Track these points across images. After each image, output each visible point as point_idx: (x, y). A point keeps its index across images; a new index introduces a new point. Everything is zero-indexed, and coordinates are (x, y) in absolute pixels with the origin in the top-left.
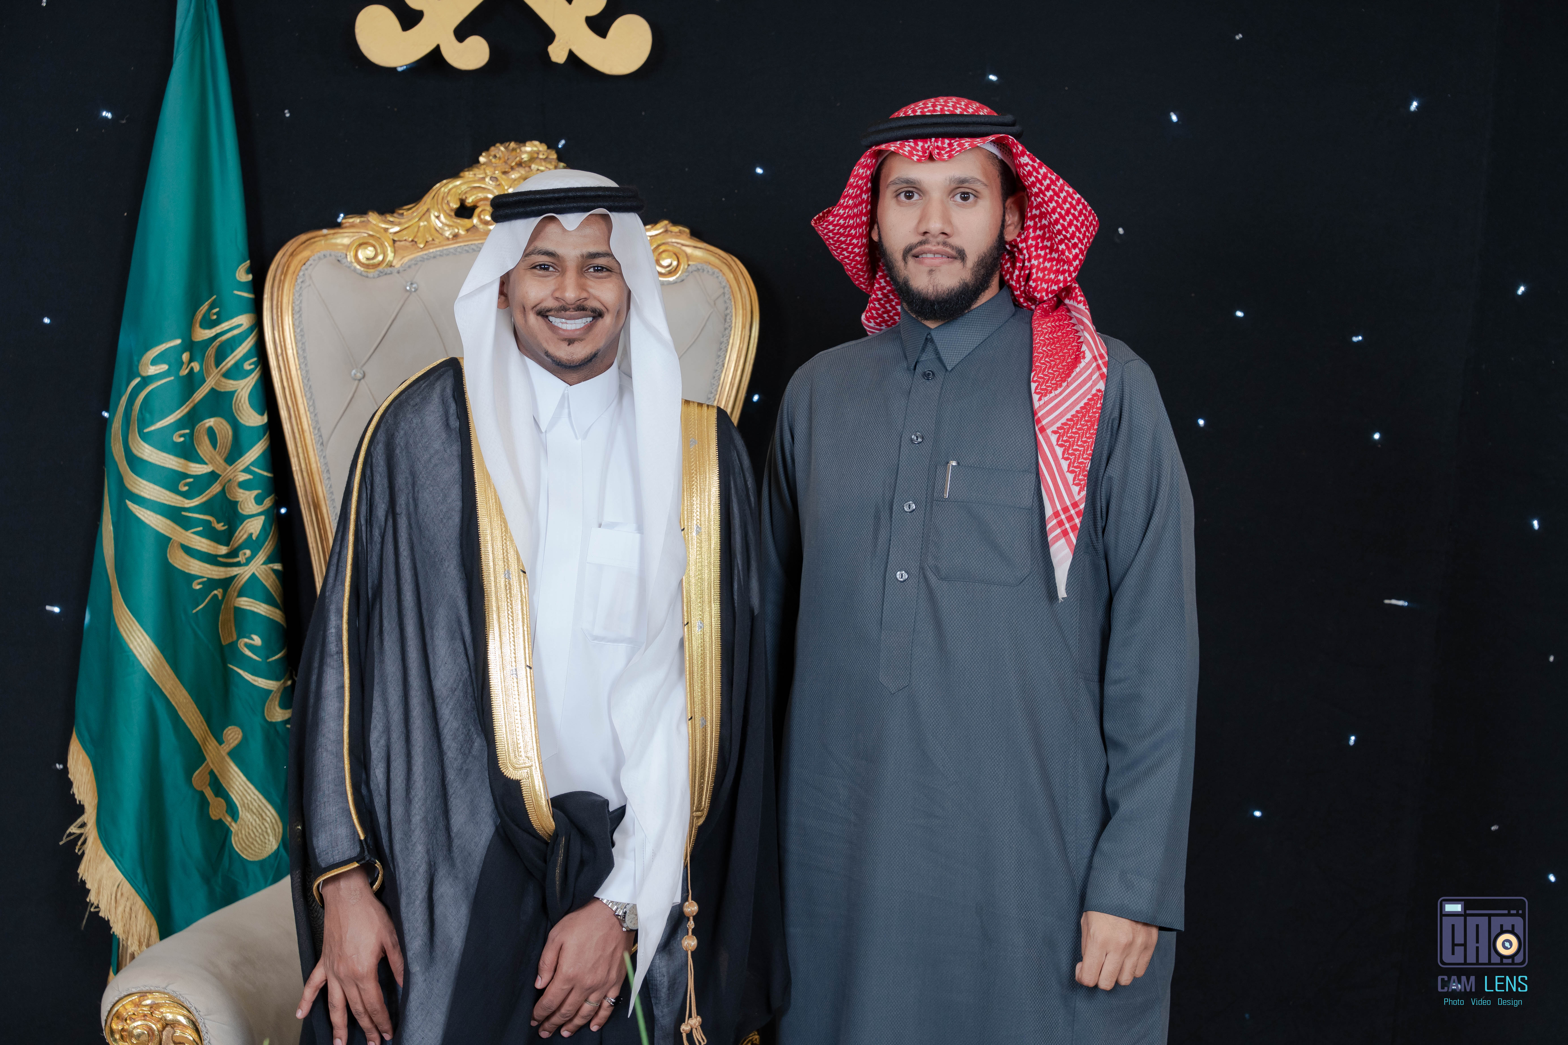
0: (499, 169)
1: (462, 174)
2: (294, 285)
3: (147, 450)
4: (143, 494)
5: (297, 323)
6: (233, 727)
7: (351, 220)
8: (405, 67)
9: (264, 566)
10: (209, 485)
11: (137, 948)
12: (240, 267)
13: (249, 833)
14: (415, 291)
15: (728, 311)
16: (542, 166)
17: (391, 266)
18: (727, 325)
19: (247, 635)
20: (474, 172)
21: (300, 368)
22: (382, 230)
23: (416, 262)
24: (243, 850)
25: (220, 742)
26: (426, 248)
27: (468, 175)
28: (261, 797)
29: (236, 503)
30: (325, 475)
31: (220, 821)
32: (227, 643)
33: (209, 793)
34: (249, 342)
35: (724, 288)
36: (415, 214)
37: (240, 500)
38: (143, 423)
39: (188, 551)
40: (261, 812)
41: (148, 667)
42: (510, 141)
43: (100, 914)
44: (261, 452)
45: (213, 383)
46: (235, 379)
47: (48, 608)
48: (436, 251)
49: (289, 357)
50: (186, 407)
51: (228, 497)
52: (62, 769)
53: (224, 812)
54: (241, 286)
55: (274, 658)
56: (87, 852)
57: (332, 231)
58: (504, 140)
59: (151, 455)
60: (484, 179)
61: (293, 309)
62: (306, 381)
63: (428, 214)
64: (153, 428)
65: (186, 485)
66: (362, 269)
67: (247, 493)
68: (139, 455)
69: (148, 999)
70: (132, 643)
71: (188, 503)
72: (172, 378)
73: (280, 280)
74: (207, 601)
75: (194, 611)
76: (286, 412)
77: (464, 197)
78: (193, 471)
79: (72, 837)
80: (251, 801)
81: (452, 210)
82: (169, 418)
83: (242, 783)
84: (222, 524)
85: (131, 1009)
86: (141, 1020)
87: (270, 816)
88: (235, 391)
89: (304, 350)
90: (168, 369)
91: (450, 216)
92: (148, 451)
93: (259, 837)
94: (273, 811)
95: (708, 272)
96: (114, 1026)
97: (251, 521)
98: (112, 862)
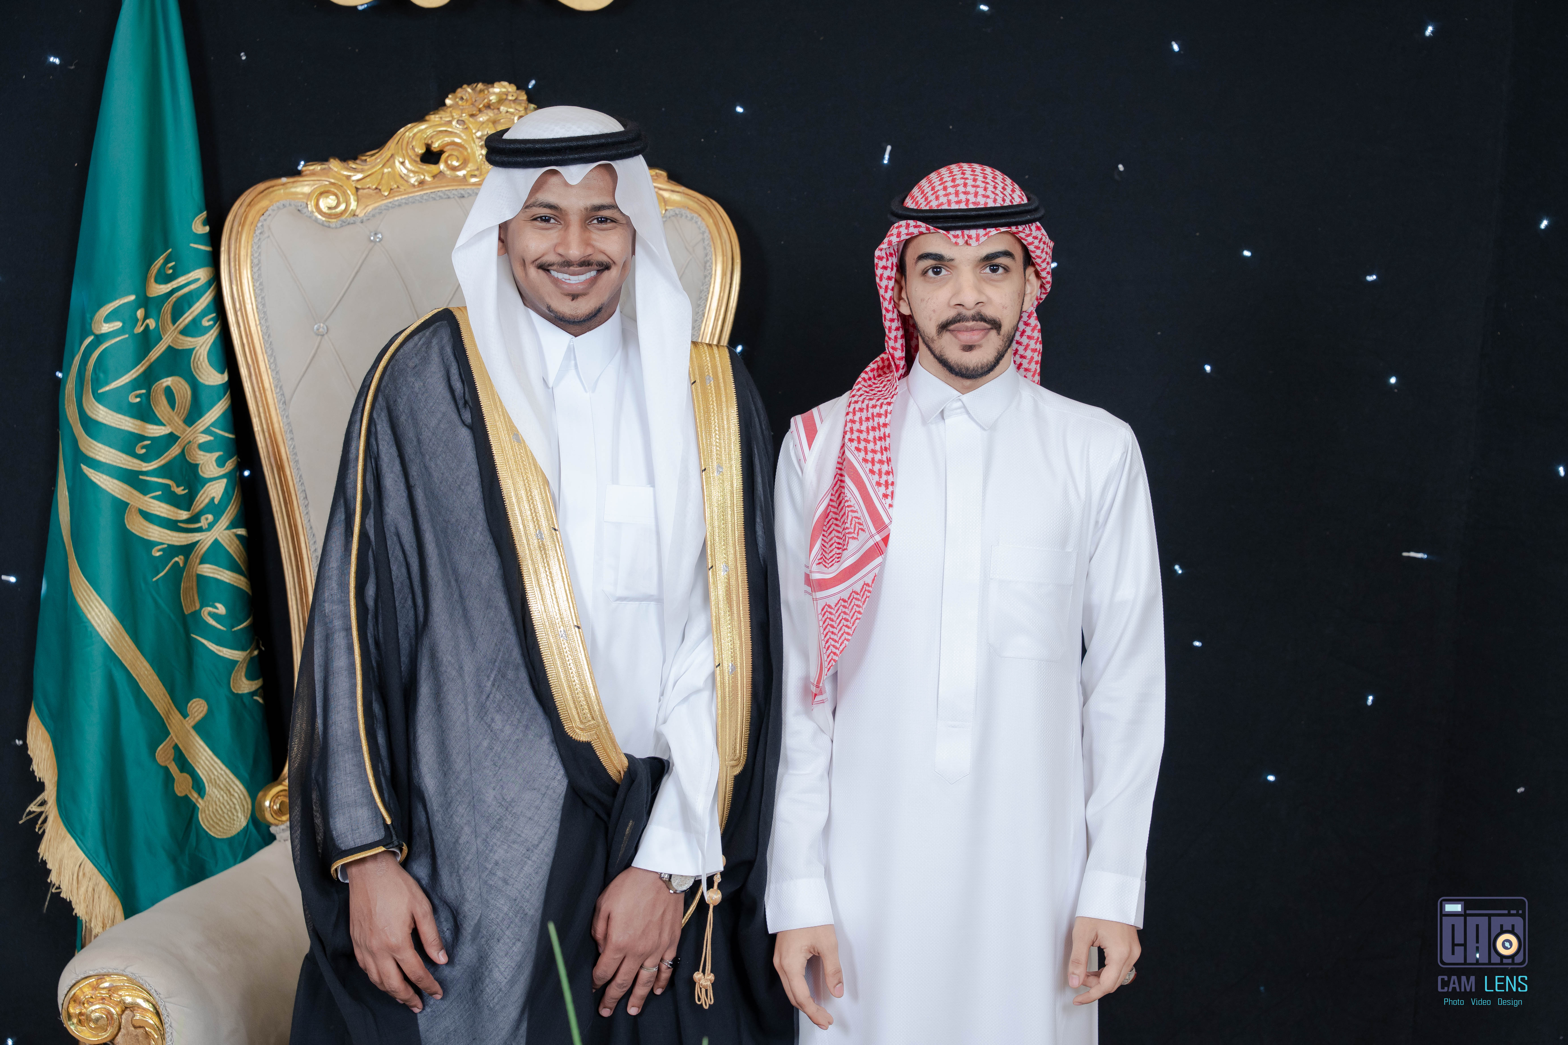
0: (466, 111)
1: (427, 118)
2: (253, 237)
3: (101, 412)
4: (98, 458)
5: (256, 276)
6: (198, 699)
7: (311, 168)
8: (366, 6)
9: (227, 532)
10: (168, 447)
11: (101, 929)
12: (196, 219)
13: (217, 810)
14: (379, 241)
15: (708, 258)
16: (511, 108)
17: (354, 215)
18: (707, 273)
19: (211, 603)
20: (440, 116)
21: (260, 323)
22: (344, 178)
23: (380, 211)
24: (211, 827)
25: (185, 715)
26: (391, 196)
27: (434, 118)
28: (228, 771)
29: (197, 465)
30: (289, 436)
31: (186, 796)
32: (189, 612)
33: (174, 769)
34: (207, 298)
35: (703, 233)
36: (379, 160)
37: (201, 462)
38: (97, 383)
39: (147, 516)
40: (229, 787)
41: (107, 638)
42: (477, 82)
43: (62, 895)
44: (222, 411)
45: (170, 341)
46: (192, 336)
47: (4, 577)
48: (402, 199)
49: (248, 312)
50: (142, 366)
51: (188, 459)
52: (21, 745)
53: (190, 788)
54: (198, 238)
55: (239, 627)
56: (47, 831)
57: (291, 180)
58: (471, 81)
59: (107, 416)
60: (450, 122)
61: (252, 262)
62: (266, 337)
63: (392, 160)
64: (107, 388)
65: (143, 447)
66: (324, 219)
67: (208, 455)
68: (94, 416)
69: (106, 981)
70: (90, 613)
71: (146, 467)
72: (127, 336)
73: (238, 232)
74: (167, 568)
75: (154, 579)
76: (246, 370)
77: (430, 142)
78: (150, 433)
79: (32, 816)
80: (218, 777)
81: (417, 155)
82: (123, 378)
83: (209, 758)
84: (183, 488)
85: (88, 992)
86: (99, 1003)
87: (239, 792)
88: (194, 349)
89: (264, 305)
90: (123, 326)
91: (415, 161)
92: (103, 413)
93: (227, 814)
94: (241, 787)
95: (687, 216)
96: (71, 1010)
97: (213, 485)
98: (73, 841)
